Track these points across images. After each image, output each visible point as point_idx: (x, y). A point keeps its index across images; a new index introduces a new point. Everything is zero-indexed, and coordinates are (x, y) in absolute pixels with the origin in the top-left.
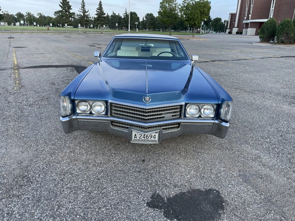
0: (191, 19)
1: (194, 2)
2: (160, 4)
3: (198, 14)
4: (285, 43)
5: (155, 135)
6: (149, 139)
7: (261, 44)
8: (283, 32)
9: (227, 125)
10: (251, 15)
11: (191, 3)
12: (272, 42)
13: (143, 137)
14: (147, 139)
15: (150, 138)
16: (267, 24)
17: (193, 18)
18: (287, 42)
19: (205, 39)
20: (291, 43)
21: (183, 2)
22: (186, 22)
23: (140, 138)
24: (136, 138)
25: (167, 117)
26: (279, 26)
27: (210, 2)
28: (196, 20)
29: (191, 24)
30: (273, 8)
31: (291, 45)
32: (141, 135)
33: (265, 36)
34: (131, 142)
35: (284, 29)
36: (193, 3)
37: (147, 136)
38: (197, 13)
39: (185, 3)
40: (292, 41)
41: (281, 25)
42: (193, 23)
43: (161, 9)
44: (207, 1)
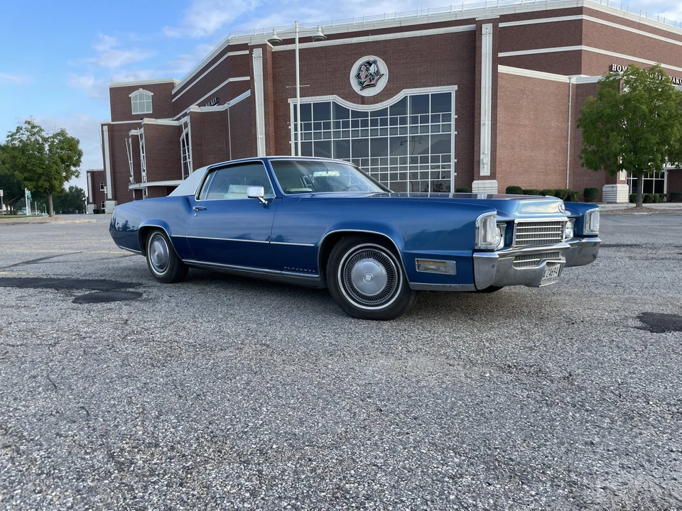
0: (40, 176)
1: (39, 138)
3: (57, 165)
5: (558, 268)
10: (147, 174)
11: (33, 139)
13: (549, 274)
17: (44, 174)
19: (86, 221)
21: (10, 138)
23: (546, 277)
27: (78, 142)
28: (55, 178)
29: (42, 186)
36: (36, 140)
37: (552, 272)
38: (54, 162)
39: (14, 139)
42: (47, 185)
44: (73, 139)
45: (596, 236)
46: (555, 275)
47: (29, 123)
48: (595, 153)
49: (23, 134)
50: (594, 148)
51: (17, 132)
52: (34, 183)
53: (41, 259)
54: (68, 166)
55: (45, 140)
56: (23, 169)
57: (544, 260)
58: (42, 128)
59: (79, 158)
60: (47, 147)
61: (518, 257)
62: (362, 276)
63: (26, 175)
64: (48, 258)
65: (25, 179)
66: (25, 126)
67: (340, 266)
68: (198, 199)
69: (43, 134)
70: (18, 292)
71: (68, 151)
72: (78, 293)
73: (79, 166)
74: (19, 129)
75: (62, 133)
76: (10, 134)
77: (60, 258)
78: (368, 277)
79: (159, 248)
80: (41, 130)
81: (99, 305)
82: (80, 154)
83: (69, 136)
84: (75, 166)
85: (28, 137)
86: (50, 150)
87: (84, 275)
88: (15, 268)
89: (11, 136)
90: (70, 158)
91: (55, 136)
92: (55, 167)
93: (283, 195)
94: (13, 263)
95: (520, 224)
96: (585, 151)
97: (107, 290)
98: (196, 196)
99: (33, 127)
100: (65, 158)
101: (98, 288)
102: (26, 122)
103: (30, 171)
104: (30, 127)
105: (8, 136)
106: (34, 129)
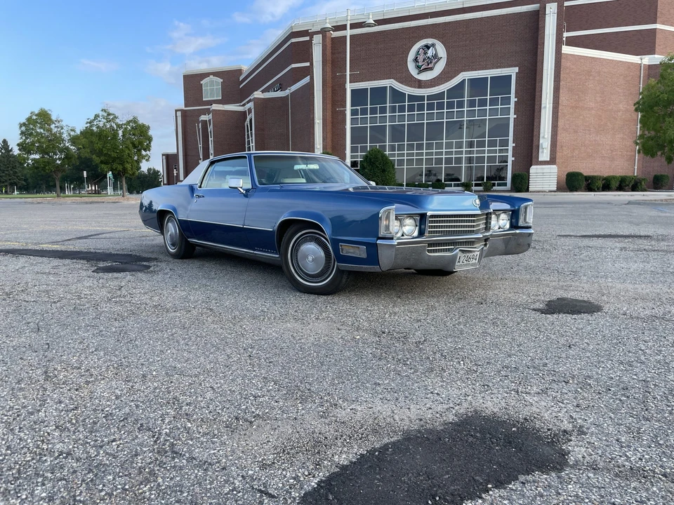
0: (114, 160)
1: (114, 125)
2: (21, 127)
3: (130, 150)
5: (477, 255)
6: (470, 262)
11: (108, 126)
13: (466, 260)
15: (472, 259)
17: (118, 158)
21: (88, 125)
22: (103, 166)
24: (460, 262)
27: (149, 128)
28: (127, 162)
29: (116, 169)
32: (464, 257)
34: (454, 270)
36: (111, 127)
37: (469, 258)
38: (126, 147)
42: (120, 168)
43: (24, 138)
44: (144, 125)
45: (529, 228)
46: (474, 261)
47: (104, 110)
48: (652, 138)
49: (100, 121)
50: (653, 133)
51: (94, 120)
52: (109, 166)
53: (92, 235)
54: (140, 151)
55: (119, 126)
56: (100, 153)
57: (457, 248)
58: (116, 115)
59: (150, 143)
60: (120, 133)
61: (430, 245)
62: (306, 257)
63: (102, 158)
64: (98, 235)
65: (102, 162)
66: (101, 113)
67: (290, 248)
68: (200, 187)
69: (117, 121)
70: (56, 262)
71: (140, 137)
72: (101, 265)
73: (149, 150)
74: (97, 116)
75: (135, 121)
76: (89, 121)
77: (108, 235)
78: (310, 258)
79: (172, 228)
80: (116, 117)
81: (110, 275)
82: (150, 139)
83: (140, 122)
84: (145, 150)
85: (104, 124)
86: (123, 136)
87: (118, 250)
88: (67, 243)
89: (90, 123)
90: (141, 143)
91: (129, 122)
92: (127, 151)
93: (257, 186)
94: (67, 238)
95: (432, 216)
96: (641, 136)
97: (126, 263)
98: (199, 184)
99: (109, 114)
100: (136, 143)
101: (122, 261)
102: (102, 110)
103: (105, 155)
104: (106, 115)
105: (87, 123)
106: (109, 116)
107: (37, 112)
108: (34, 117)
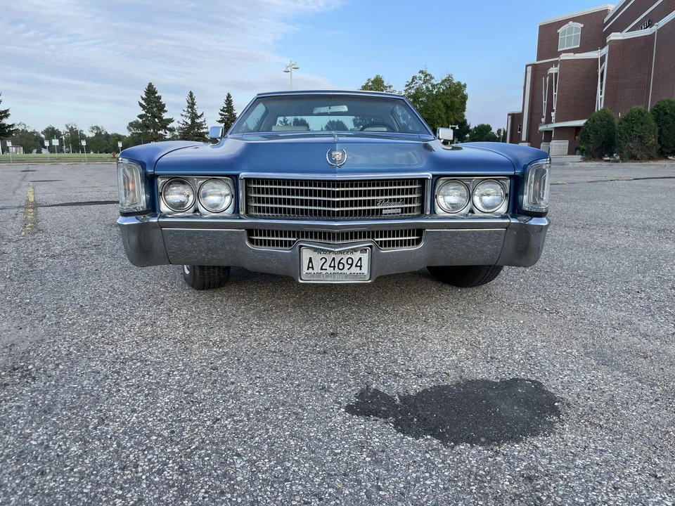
1: (430, 86)
4: (639, 159)
5: (360, 259)
6: (345, 271)
7: (585, 163)
8: (630, 135)
9: (543, 222)
10: (556, 114)
11: (424, 87)
12: (608, 158)
13: (330, 266)
14: (340, 272)
15: (347, 267)
16: (594, 121)
18: (642, 156)
20: (651, 158)
23: (321, 269)
24: (312, 268)
25: (389, 211)
26: (621, 123)
27: (465, 86)
30: (603, 96)
31: (651, 163)
32: (324, 260)
33: (591, 146)
34: (301, 281)
35: (633, 127)
36: (427, 88)
37: (339, 263)
39: (410, 88)
40: (654, 152)
41: (626, 121)
44: (459, 84)
46: (355, 270)
47: (422, 72)
49: (417, 83)
51: (412, 82)
55: (433, 86)
57: (298, 242)
58: (433, 75)
59: (465, 102)
60: (435, 93)
69: (433, 81)
74: (414, 78)
75: (449, 79)
80: (432, 78)
82: (466, 97)
83: (455, 81)
85: (421, 85)
91: (443, 82)
99: (426, 75)
102: (420, 72)
104: (423, 77)
105: (407, 86)
106: (427, 77)
107: (372, 79)
108: (370, 84)
